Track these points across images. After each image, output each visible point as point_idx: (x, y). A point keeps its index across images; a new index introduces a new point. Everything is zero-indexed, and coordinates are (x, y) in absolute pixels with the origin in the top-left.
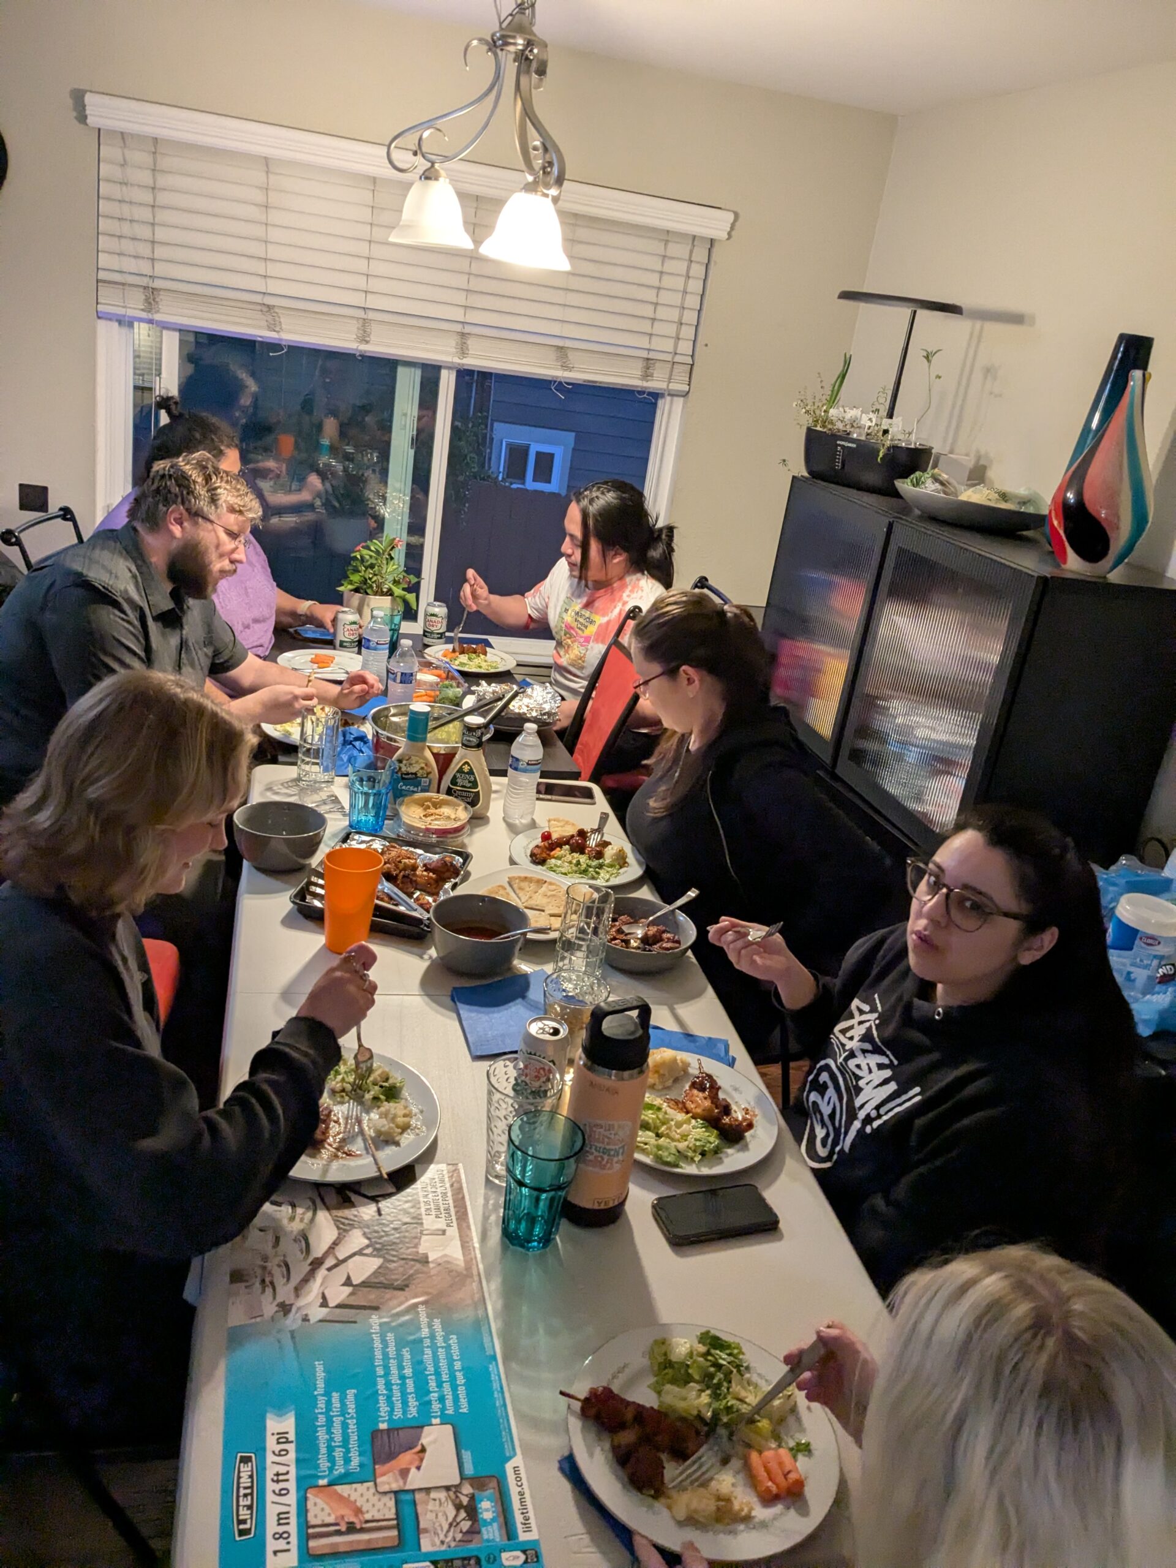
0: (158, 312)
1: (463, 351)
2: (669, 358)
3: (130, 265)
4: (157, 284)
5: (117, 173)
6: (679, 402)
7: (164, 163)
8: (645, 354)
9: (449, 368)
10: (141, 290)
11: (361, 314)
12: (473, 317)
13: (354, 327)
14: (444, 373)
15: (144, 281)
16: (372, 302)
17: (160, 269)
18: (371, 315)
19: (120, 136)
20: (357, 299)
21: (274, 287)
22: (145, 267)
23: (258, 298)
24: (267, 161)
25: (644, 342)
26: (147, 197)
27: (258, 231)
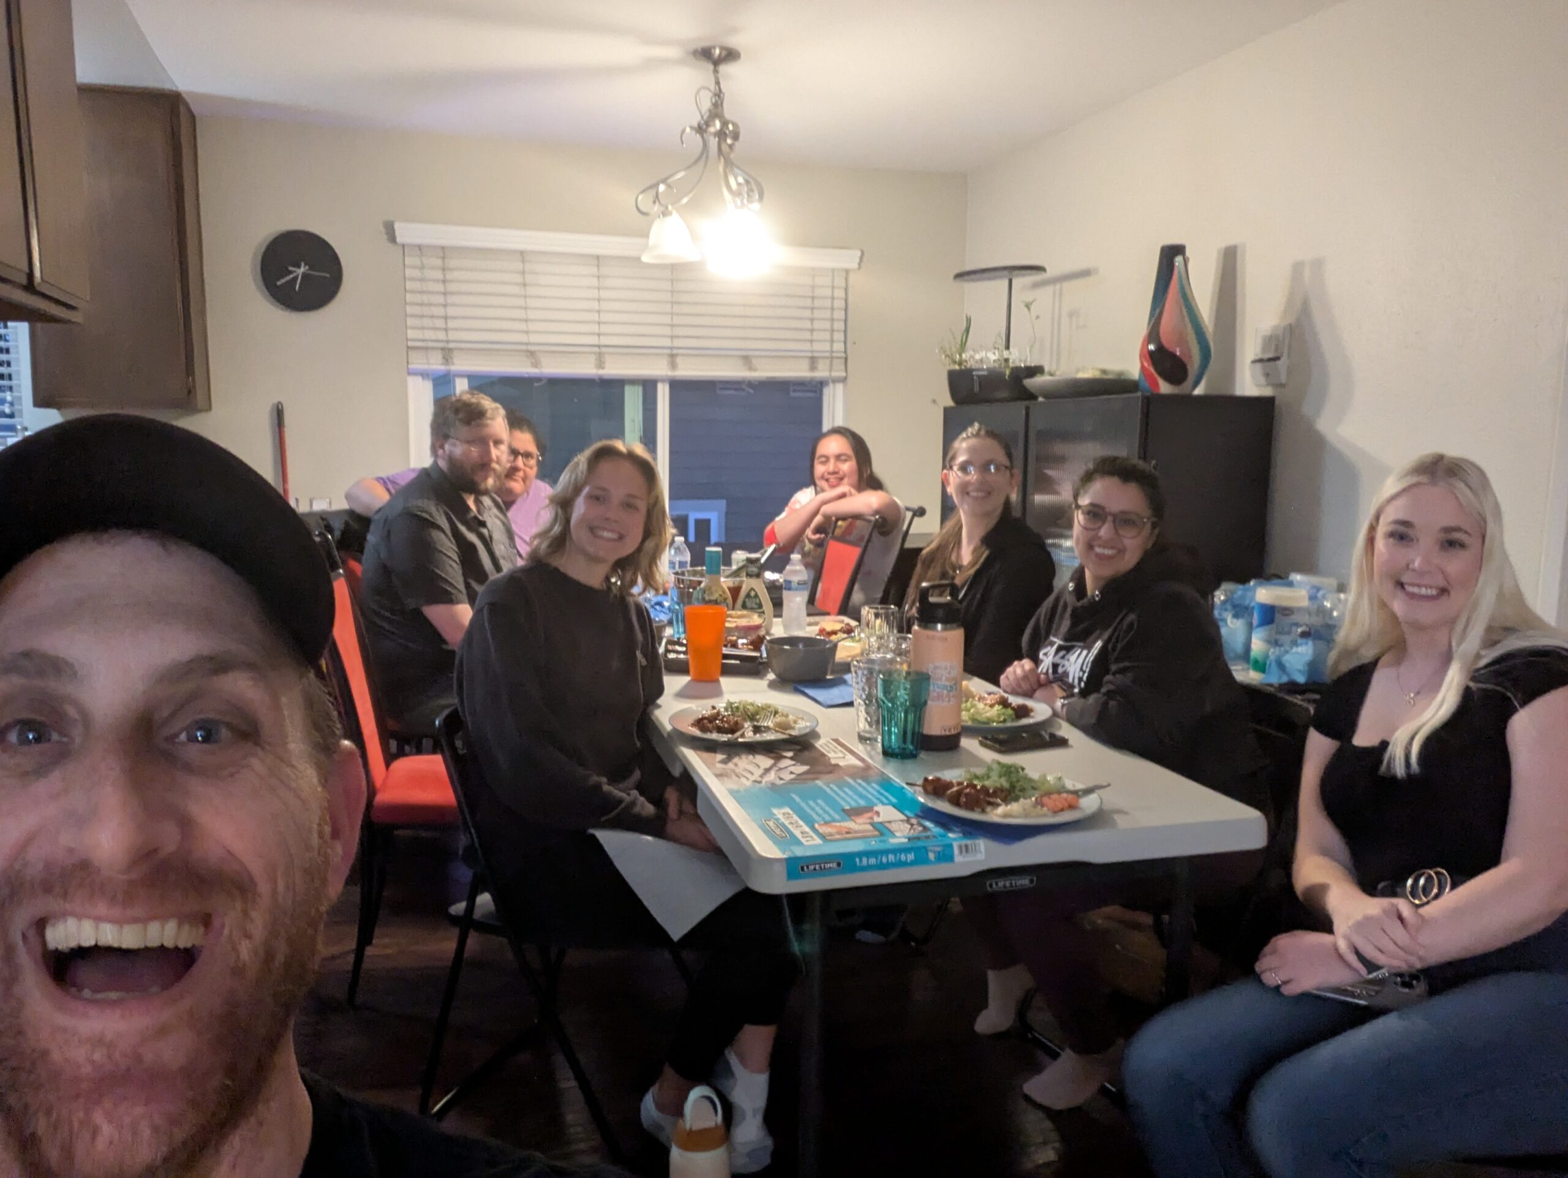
0: (453, 364)
1: (673, 365)
2: (828, 355)
3: (429, 335)
4: (451, 345)
5: (416, 273)
6: (840, 387)
7: (452, 263)
8: (809, 354)
9: (663, 381)
10: (440, 351)
11: (596, 349)
12: (677, 343)
13: (592, 359)
14: (660, 386)
15: (441, 345)
16: (604, 340)
17: (452, 336)
18: (604, 350)
19: (417, 249)
20: (594, 340)
21: (534, 338)
22: (441, 335)
23: (524, 347)
24: (522, 253)
25: (807, 346)
26: (440, 287)
27: (520, 302)
